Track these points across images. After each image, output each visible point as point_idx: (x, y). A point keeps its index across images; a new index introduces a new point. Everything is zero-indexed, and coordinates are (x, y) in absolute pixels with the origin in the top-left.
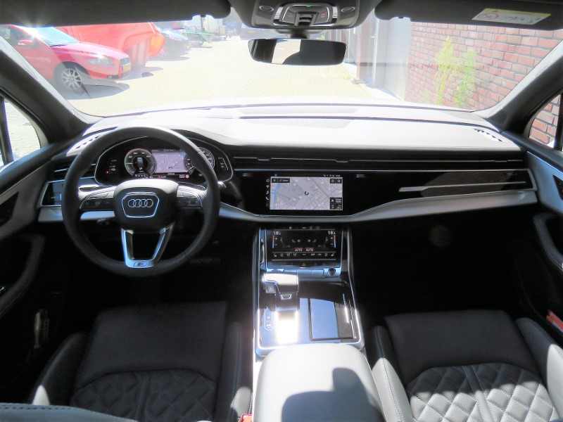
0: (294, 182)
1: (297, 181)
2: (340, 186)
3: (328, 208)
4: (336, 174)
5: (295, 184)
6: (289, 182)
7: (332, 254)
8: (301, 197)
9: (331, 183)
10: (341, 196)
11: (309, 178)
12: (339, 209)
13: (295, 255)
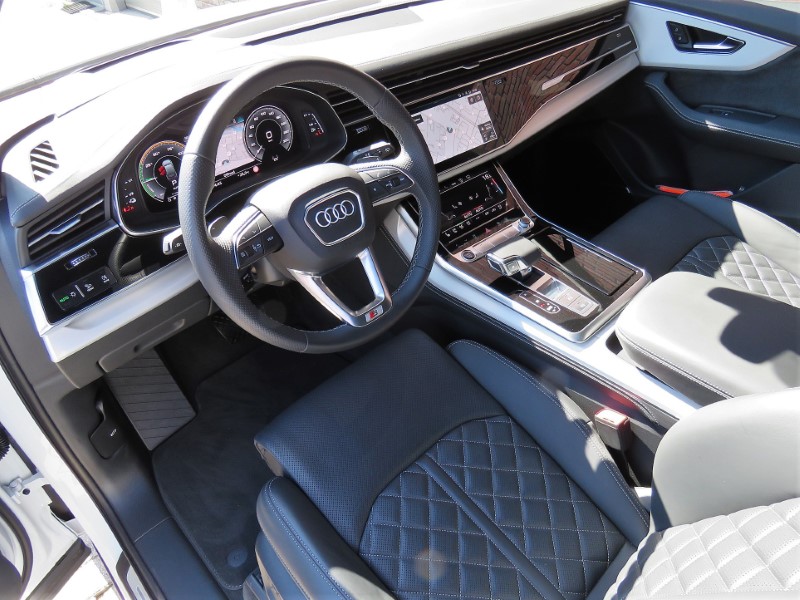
0: (428, 119)
1: (431, 115)
2: (482, 105)
3: (482, 143)
4: (470, 88)
5: (431, 122)
6: (422, 120)
7: (504, 202)
8: (445, 138)
9: (471, 103)
10: (489, 119)
11: (443, 106)
12: (494, 137)
13: (468, 223)
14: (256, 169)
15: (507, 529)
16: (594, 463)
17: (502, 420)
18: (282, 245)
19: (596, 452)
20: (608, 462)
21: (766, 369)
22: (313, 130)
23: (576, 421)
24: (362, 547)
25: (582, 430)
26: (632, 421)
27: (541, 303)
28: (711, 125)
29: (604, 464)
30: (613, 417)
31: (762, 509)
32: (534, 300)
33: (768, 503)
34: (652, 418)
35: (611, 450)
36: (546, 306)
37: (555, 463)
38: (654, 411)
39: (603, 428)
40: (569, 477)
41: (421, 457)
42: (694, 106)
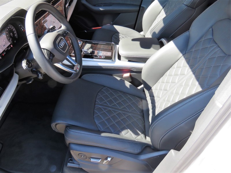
1: (48, 19)
5: (49, 21)
6: (47, 21)
14: (12, 46)
15: (122, 108)
16: (128, 87)
17: (105, 88)
18: (54, 56)
19: (128, 84)
20: (131, 85)
21: (152, 49)
22: (23, 30)
23: (120, 79)
24: (99, 129)
25: (122, 81)
26: (131, 74)
27: (100, 57)
28: (101, 9)
29: (130, 86)
30: (127, 75)
31: (169, 71)
32: (98, 57)
33: (169, 69)
34: (135, 70)
35: (130, 82)
36: (101, 57)
37: (121, 91)
38: (135, 69)
39: (126, 78)
40: (126, 93)
41: (95, 104)
42: (95, 6)
